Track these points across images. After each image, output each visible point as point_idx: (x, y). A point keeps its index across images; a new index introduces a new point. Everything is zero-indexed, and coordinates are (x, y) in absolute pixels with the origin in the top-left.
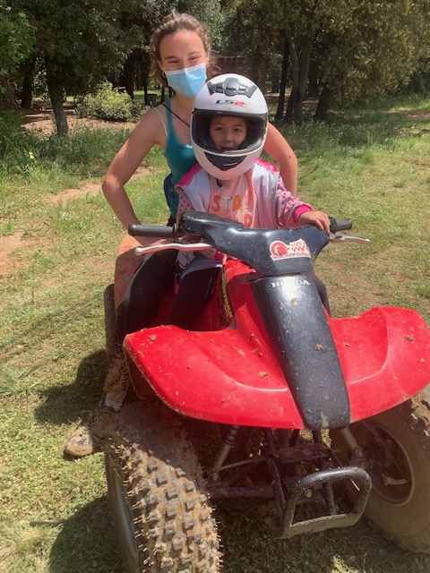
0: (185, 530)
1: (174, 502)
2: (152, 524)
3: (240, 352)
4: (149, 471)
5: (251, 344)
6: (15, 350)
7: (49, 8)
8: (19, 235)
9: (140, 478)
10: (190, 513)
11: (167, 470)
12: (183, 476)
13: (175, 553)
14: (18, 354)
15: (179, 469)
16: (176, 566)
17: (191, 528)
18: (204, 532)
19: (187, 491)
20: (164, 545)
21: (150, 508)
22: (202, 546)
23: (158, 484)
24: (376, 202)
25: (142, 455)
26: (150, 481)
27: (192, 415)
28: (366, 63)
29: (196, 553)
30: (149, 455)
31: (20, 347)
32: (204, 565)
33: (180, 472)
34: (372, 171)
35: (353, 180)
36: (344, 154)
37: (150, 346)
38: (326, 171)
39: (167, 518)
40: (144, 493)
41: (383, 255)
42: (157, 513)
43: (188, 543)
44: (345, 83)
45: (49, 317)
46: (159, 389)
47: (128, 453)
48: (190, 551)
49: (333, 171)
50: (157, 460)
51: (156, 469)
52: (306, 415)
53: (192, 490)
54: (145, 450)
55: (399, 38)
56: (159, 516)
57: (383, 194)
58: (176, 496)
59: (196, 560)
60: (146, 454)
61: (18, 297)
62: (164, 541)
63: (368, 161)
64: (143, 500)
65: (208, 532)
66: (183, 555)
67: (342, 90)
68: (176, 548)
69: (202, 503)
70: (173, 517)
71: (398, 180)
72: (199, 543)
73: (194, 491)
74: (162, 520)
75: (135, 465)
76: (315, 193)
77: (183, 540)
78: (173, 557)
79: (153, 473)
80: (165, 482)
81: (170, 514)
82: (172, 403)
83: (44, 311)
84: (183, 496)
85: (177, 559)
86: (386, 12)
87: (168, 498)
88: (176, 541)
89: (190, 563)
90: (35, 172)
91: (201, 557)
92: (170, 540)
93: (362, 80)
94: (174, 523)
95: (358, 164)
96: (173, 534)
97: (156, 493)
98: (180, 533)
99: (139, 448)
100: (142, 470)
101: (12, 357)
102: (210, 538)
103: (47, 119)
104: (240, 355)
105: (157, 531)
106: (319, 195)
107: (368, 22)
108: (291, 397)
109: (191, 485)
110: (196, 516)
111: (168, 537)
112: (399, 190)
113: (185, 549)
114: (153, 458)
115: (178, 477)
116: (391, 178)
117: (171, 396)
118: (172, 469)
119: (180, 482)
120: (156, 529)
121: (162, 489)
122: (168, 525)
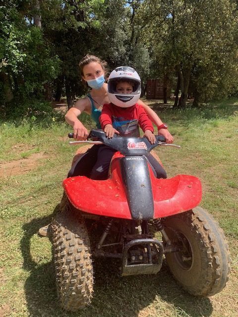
0: (76, 261)
1: (73, 248)
2: (62, 256)
3: (111, 187)
4: (64, 234)
5: (116, 184)
6: (29, 198)
7: (68, 57)
8: (42, 153)
9: (60, 237)
10: (79, 254)
11: (71, 235)
12: (78, 238)
13: (71, 270)
14: (30, 200)
15: (76, 235)
16: (70, 277)
17: (79, 260)
18: (85, 264)
19: (79, 244)
20: (66, 266)
21: (62, 249)
22: (83, 270)
23: (67, 240)
24: (215, 144)
25: (62, 228)
26: (64, 239)
27: (83, 210)
28: (217, 80)
29: (80, 272)
30: (65, 228)
31: (31, 197)
32: (84, 279)
33: (77, 236)
34: (216, 131)
35: (206, 134)
36: (204, 123)
37: (71, 183)
38: (193, 130)
39: (69, 254)
40: (61, 243)
41: (214, 168)
42: (65, 252)
43: (76, 267)
44: (206, 89)
45: (47, 186)
46: (71, 200)
47: (57, 227)
48: (77, 270)
49: (196, 130)
50: (68, 231)
51: (67, 234)
52: (133, 212)
53: (81, 244)
54: (64, 226)
55: (233, 69)
56: (65, 254)
57: (220, 141)
58: (73, 245)
59: (80, 276)
60: (64, 228)
61: (35, 178)
62: (66, 265)
63: (215, 126)
64: (60, 247)
65: (87, 264)
66: (74, 272)
67: (206, 92)
68: (71, 268)
69: (86, 251)
70: (71, 254)
71: (229, 135)
72: (82, 268)
73: (83, 245)
74: (66, 255)
75: (59, 232)
76: (185, 139)
77: (75, 265)
78: (70, 273)
79: (66, 235)
80: (70, 239)
81: (69, 253)
82: (75, 205)
83: (46, 183)
84: (77, 246)
85: (71, 274)
86: (226, 56)
87: (70, 246)
88: (71, 265)
89: (77, 276)
90: (54, 127)
91: (83, 275)
92: (69, 264)
93: (215, 88)
94: (71, 257)
95: (209, 127)
96: (70, 262)
97: (66, 244)
98: (73, 262)
99: (62, 225)
100: (61, 234)
101: (27, 201)
102: (88, 267)
103: (65, 106)
104: (110, 189)
105: (64, 260)
106: (187, 140)
107: (218, 61)
108: (128, 205)
109: (81, 242)
110: (82, 256)
111: (68, 263)
112: (228, 139)
113: (75, 269)
114: (66, 230)
115: (76, 238)
116: (226, 134)
117: (75, 202)
118: (74, 235)
119: (77, 240)
120: (63, 259)
121: (68, 242)
122: (69, 257)
